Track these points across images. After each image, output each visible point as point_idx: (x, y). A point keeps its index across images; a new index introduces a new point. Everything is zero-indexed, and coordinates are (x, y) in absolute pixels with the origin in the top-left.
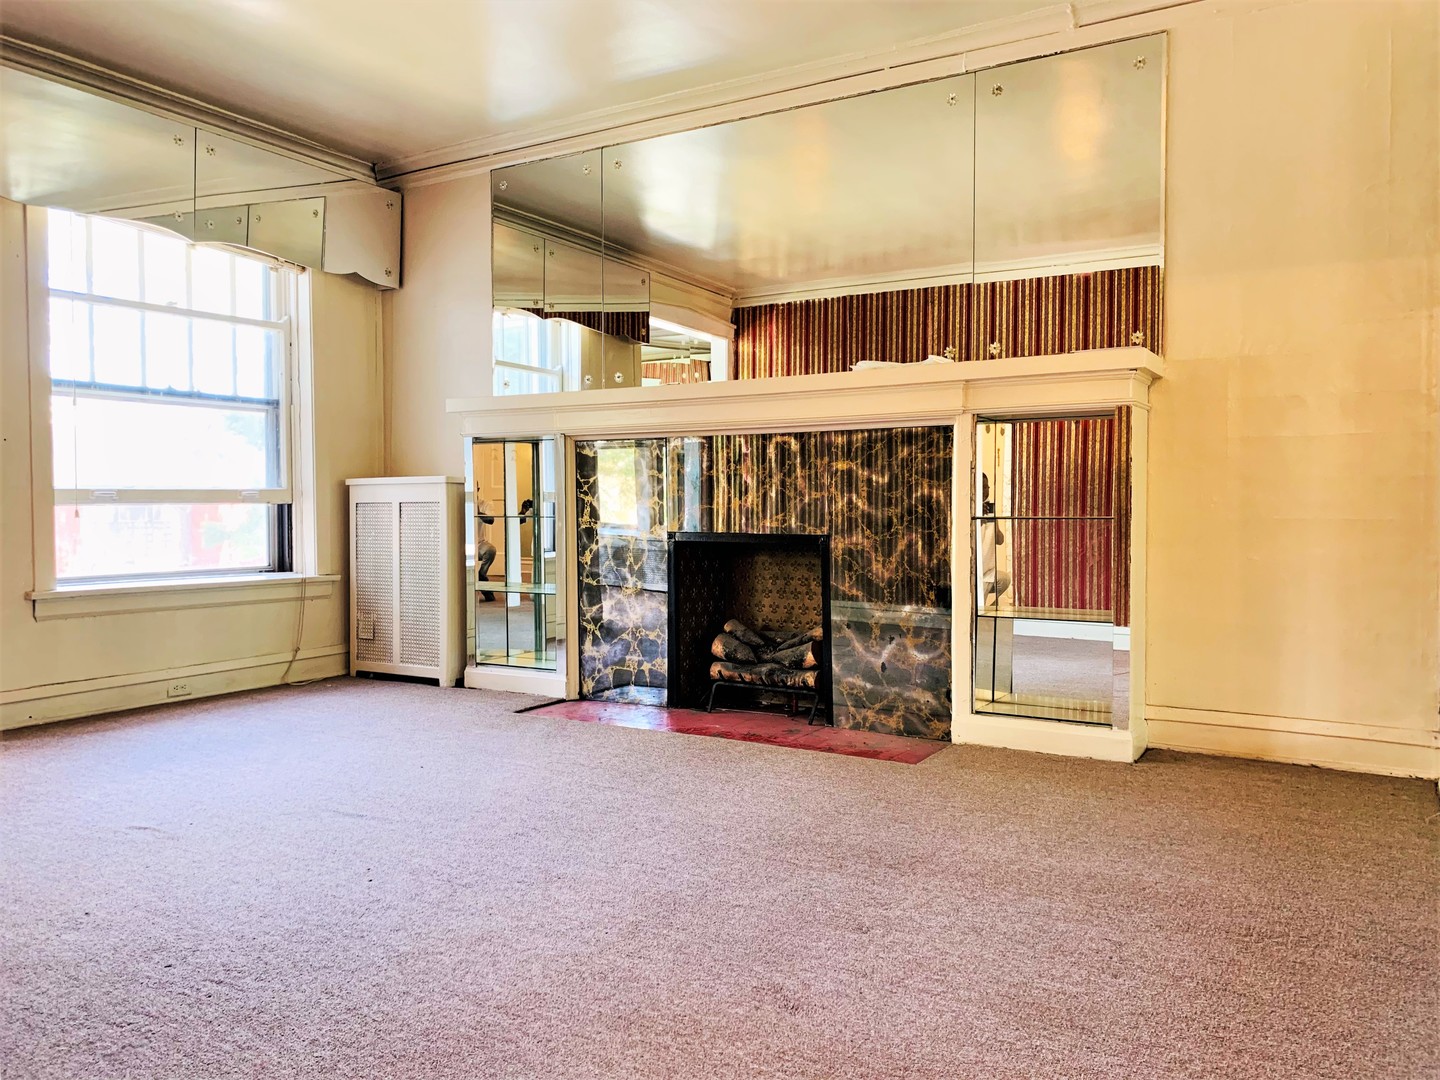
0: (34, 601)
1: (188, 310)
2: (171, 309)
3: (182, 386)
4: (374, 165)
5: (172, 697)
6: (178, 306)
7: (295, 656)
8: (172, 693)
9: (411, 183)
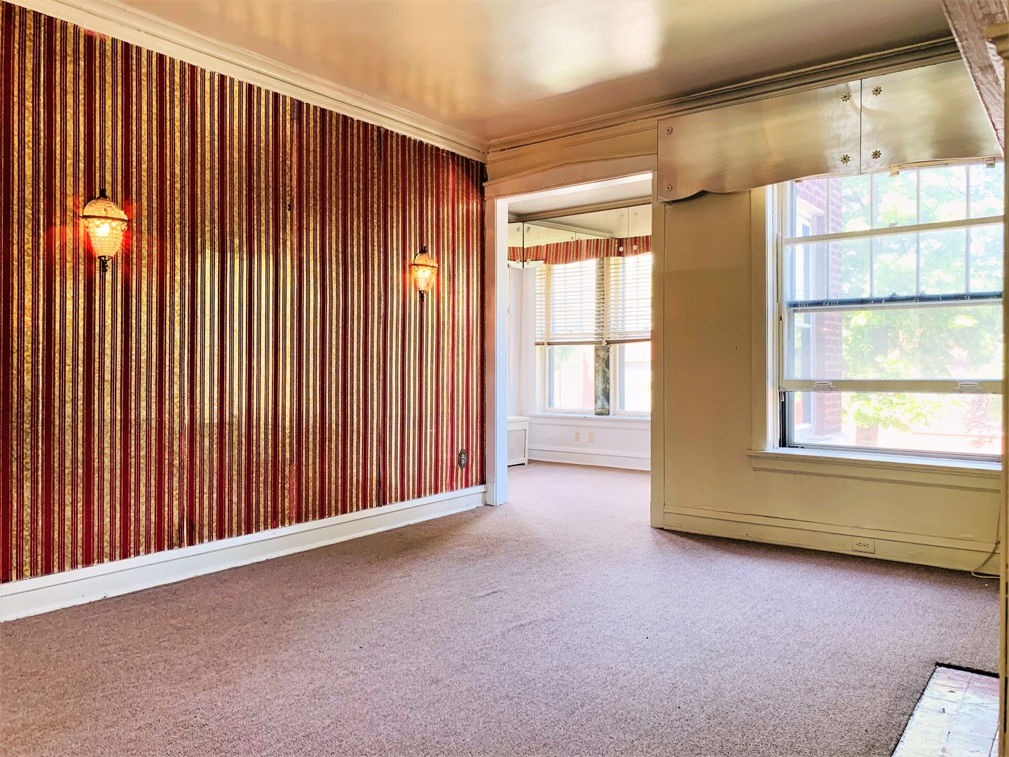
8: (855, 547)
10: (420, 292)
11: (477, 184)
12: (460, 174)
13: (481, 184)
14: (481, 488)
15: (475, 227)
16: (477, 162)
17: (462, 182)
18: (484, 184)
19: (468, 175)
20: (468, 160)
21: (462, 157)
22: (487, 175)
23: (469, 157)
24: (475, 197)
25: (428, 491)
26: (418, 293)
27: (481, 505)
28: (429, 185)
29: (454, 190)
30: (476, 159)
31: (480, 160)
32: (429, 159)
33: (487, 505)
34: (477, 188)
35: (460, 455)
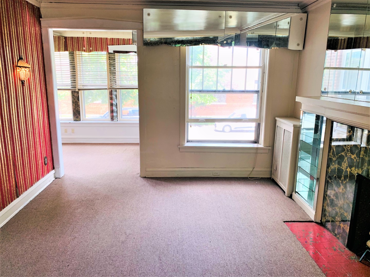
0: (180, 148)
1: (232, 66)
2: (225, 67)
3: (228, 89)
4: (298, 4)
5: (214, 175)
6: (228, 65)
7: (253, 170)
8: (214, 174)
9: (310, 8)
10: (22, 81)
11: (38, 20)
12: (31, 13)
13: (39, 19)
14: (53, 172)
15: (39, 42)
16: (37, 7)
17: (32, 18)
18: (41, 19)
19: (34, 14)
20: (33, 6)
21: (31, 4)
22: (41, 14)
23: (33, 4)
24: (38, 26)
25: (35, 181)
26: (21, 82)
27: (54, 179)
28: (19, 20)
29: (29, 23)
30: (36, 5)
31: (38, 6)
32: (18, 5)
33: (56, 178)
34: (38, 21)
35: (44, 159)
